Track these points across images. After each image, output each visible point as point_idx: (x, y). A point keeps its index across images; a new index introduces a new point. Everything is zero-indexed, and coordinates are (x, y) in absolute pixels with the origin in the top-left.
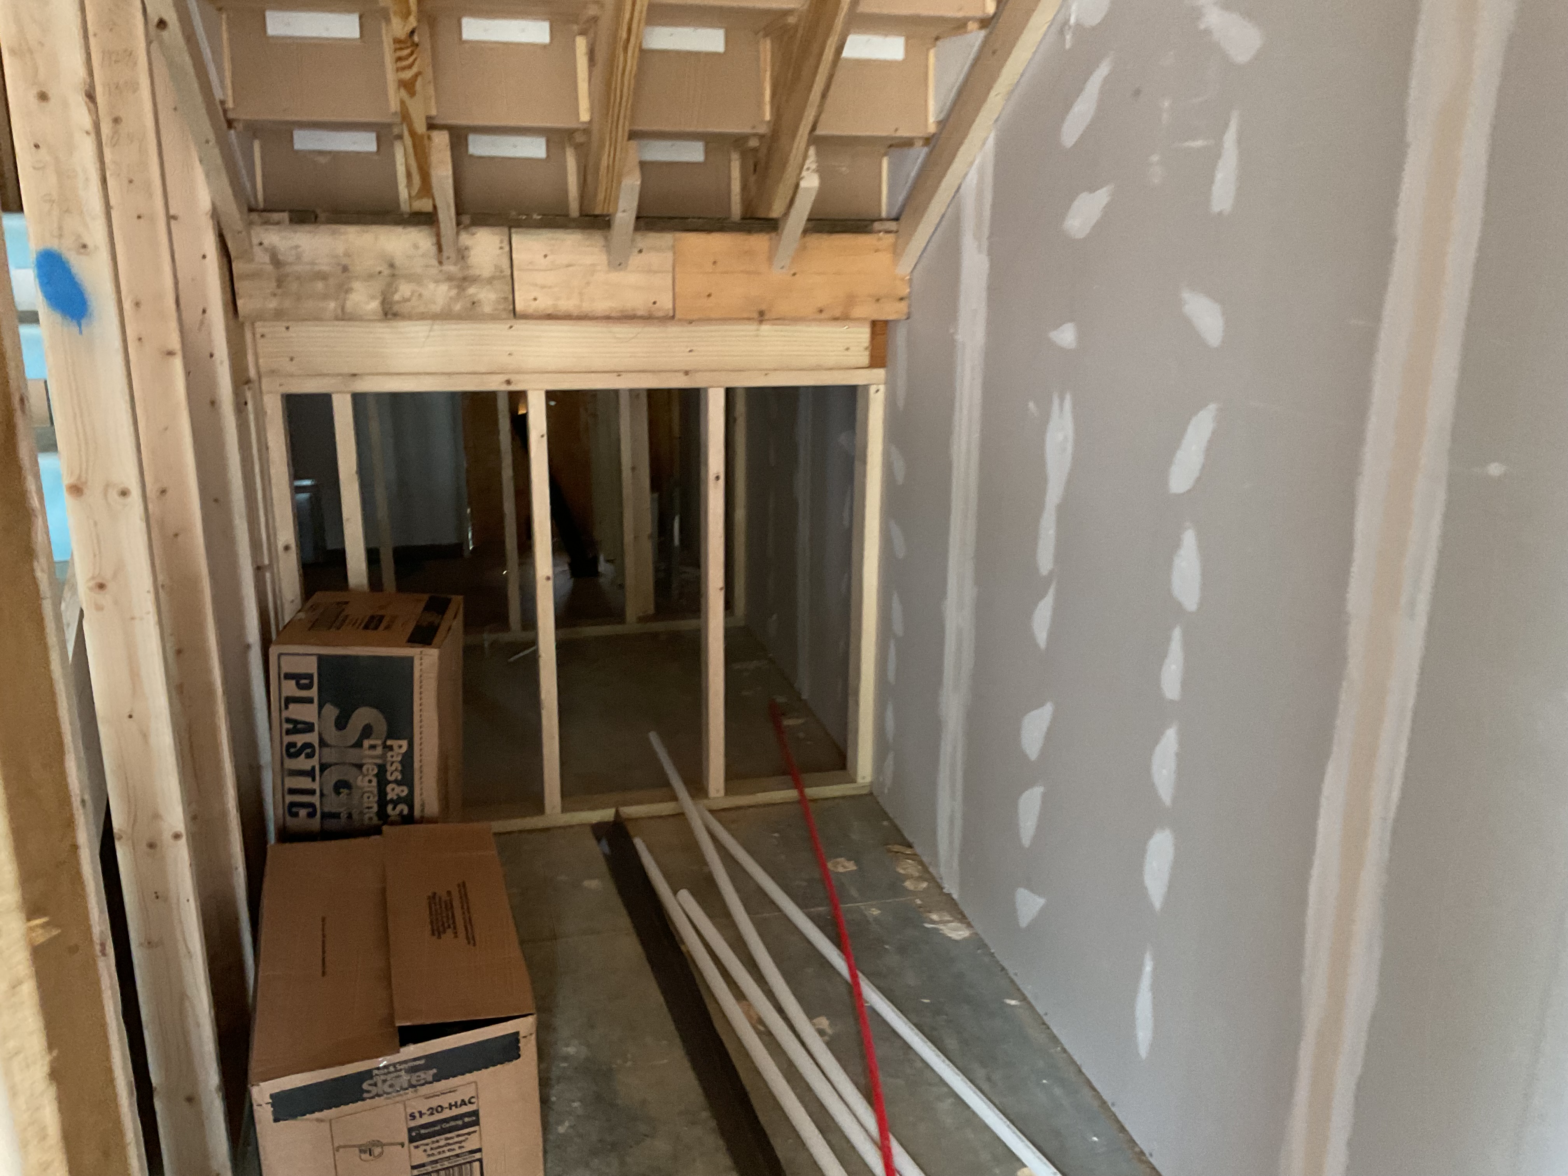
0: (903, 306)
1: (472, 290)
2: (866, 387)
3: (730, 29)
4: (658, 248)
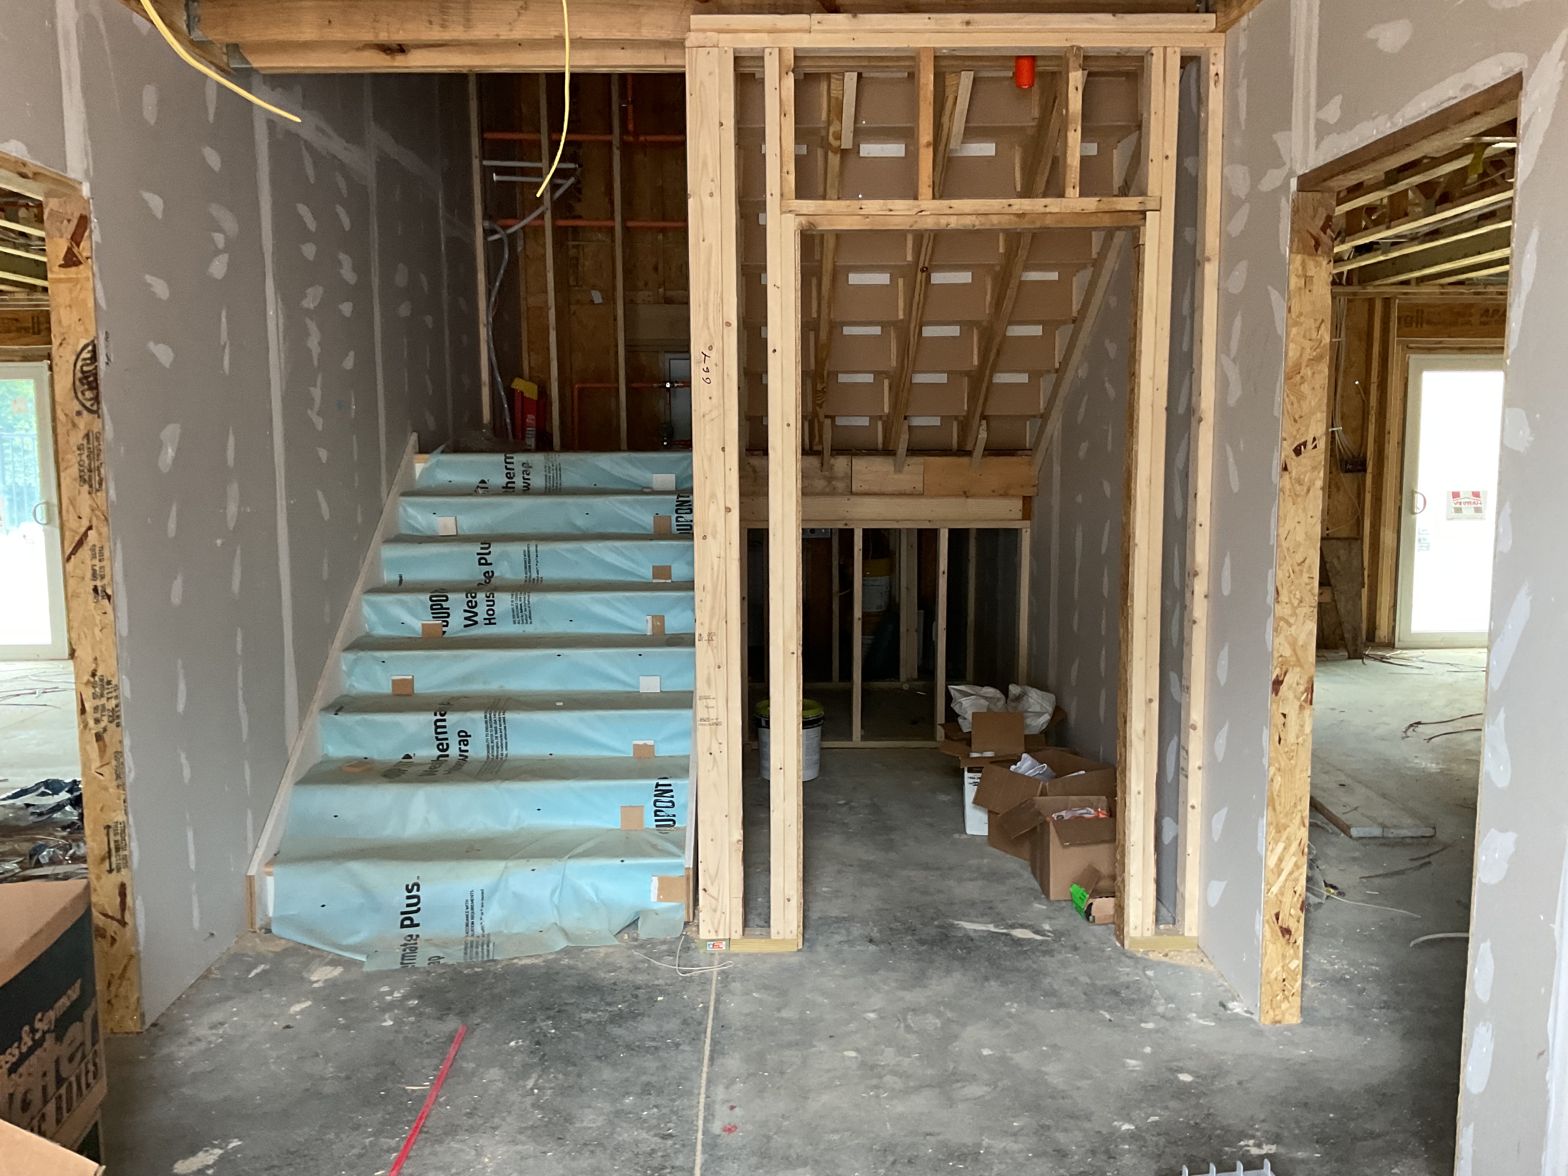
0: (1035, 489)
1: (833, 483)
2: (1021, 529)
3: (950, 373)
4: (917, 464)
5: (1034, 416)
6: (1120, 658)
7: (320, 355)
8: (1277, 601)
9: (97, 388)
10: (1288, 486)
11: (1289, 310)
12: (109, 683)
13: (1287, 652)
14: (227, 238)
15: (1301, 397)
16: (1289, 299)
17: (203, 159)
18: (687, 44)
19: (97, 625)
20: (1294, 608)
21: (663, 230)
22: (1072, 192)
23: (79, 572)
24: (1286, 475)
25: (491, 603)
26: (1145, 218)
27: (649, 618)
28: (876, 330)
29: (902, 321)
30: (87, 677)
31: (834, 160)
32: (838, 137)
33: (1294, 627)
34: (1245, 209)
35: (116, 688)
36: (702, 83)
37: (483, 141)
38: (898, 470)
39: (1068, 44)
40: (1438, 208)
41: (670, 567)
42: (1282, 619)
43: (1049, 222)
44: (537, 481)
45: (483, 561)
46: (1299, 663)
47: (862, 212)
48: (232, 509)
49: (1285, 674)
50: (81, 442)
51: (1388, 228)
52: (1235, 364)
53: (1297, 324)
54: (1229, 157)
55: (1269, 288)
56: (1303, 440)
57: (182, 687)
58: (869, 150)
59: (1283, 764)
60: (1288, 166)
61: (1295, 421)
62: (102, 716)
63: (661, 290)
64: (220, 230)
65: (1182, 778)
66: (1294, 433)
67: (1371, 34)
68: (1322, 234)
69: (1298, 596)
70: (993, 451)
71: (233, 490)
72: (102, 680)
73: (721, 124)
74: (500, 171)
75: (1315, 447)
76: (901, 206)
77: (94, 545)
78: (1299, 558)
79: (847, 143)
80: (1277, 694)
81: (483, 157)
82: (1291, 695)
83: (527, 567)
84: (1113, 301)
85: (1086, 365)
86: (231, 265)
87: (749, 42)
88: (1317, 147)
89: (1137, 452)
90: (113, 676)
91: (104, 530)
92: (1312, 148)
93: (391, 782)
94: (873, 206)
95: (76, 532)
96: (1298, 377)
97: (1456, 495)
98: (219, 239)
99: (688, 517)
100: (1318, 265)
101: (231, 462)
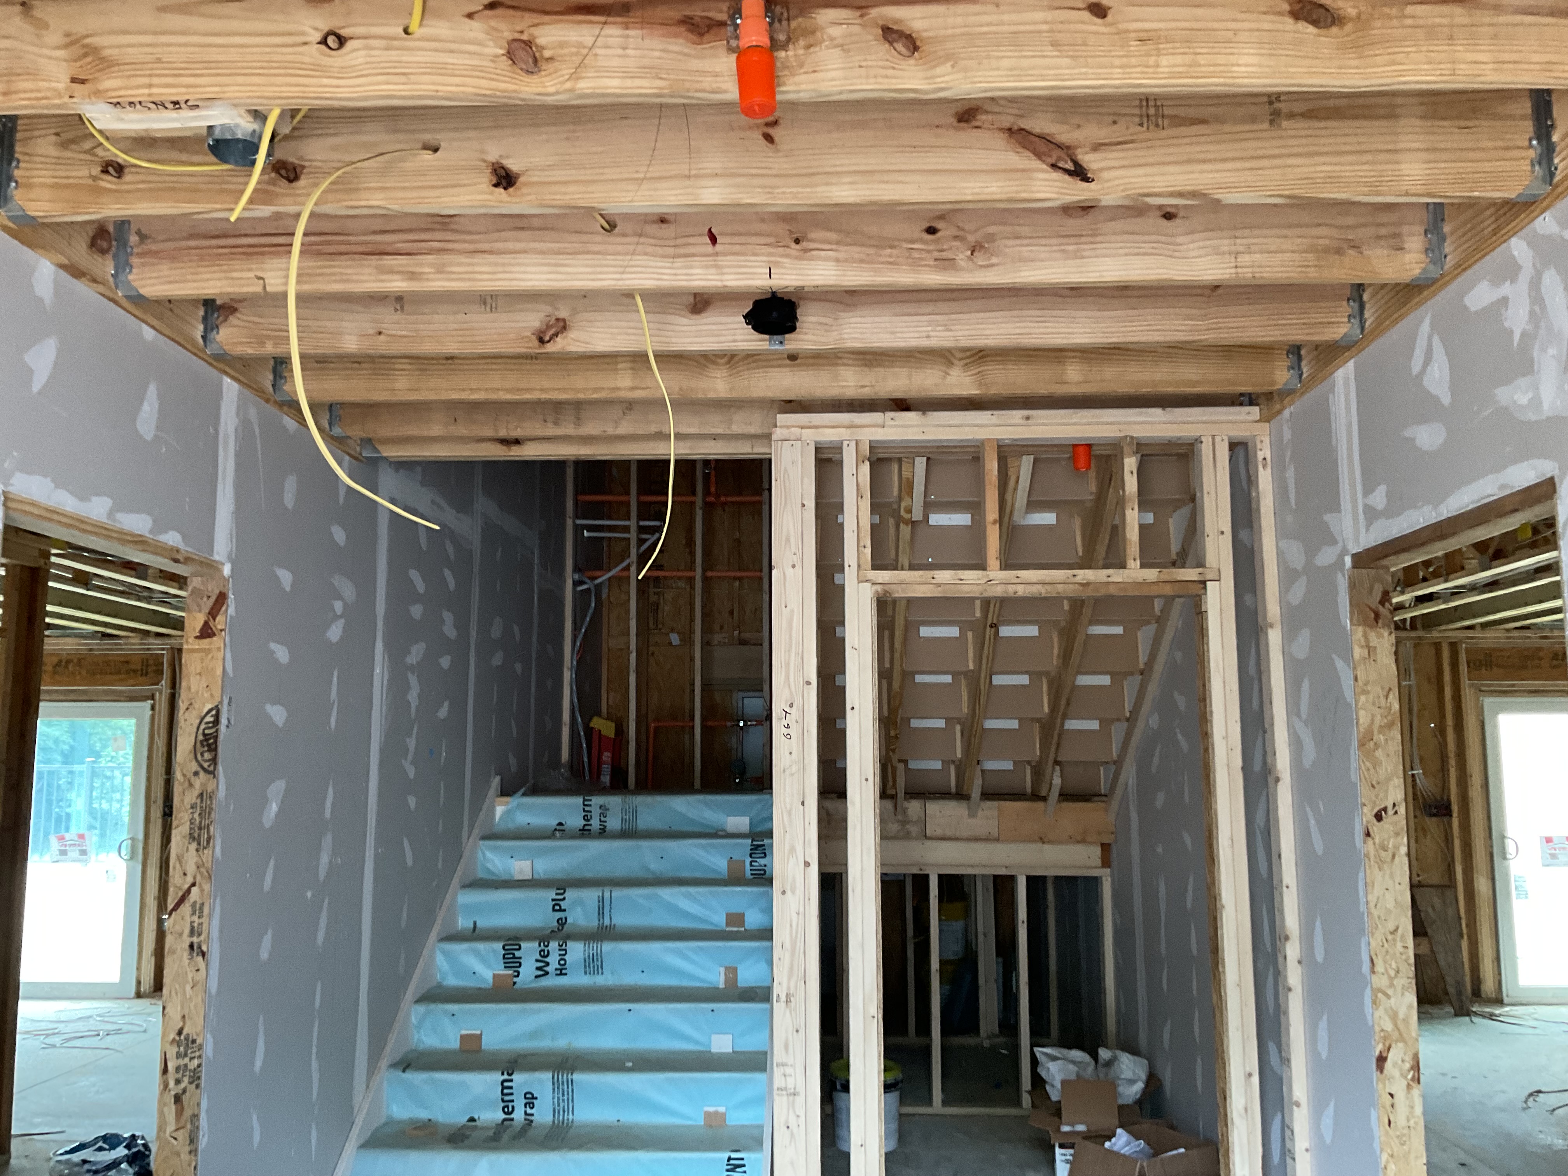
0: (1113, 836)
1: (907, 827)
2: (1101, 877)
3: (1021, 720)
4: (991, 808)
5: (1107, 763)
6: (1215, 1026)
7: (418, 706)
8: (1373, 971)
9: (216, 749)
10: (1372, 853)
11: (1356, 679)
12: (194, 1041)
13: (1389, 1026)
14: (345, 605)
15: (1376, 764)
16: (1355, 668)
17: (331, 535)
18: (774, 437)
19: (188, 982)
20: (1391, 979)
21: (739, 579)
22: (1134, 564)
23: (178, 928)
24: (1370, 841)
25: (563, 952)
26: (1205, 588)
27: (722, 970)
28: (948, 679)
29: (973, 671)
30: (172, 1035)
31: (905, 530)
32: (909, 511)
33: (1393, 1000)
34: (1302, 582)
35: (200, 1047)
36: (786, 470)
37: (576, 502)
38: (972, 814)
39: (1122, 435)
40: (1494, 563)
41: (743, 915)
42: (1380, 990)
43: (1113, 590)
44: (614, 823)
45: (557, 908)
46: (1401, 1039)
47: (934, 581)
48: (325, 859)
49: (1389, 1049)
50: (194, 800)
51: (1446, 581)
52: (1306, 726)
53: (1365, 692)
54: (1282, 533)
55: (1334, 656)
56: (1383, 806)
57: (261, 1043)
58: (937, 519)
59: (1395, 1150)
60: (1340, 544)
61: (1373, 786)
62: (183, 1076)
63: (736, 633)
64: (340, 598)
65: (1289, 1161)
66: (1374, 798)
67: (1408, 433)
68: (1381, 608)
69: (1394, 966)
70: (1066, 796)
71: (328, 841)
72: (187, 1039)
73: (803, 505)
74: (590, 528)
75: (1396, 813)
76: (971, 576)
77: (195, 902)
78: (1391, 926)
79: (917, 515)
80: (1382, 1072)
81: (577, 517)
82: (1396, 1073)
83: (601, 914)
84: (1179, 655)
85: (1156, 714)
86: (345, 629)
87: (829, 436)
88: (1367, 530)
89: (1216, 810)
90: (197, 1035)
91: (207, 887)
92: (1363, 530)
93: (455, 1148)
94: (944, 576)
95: (180, 888)
96: (1372, 744)
97: (1549, 840)
98: (338, 606)
99: (762, 861)
100: (1380, 636)
101: (328, 814)
